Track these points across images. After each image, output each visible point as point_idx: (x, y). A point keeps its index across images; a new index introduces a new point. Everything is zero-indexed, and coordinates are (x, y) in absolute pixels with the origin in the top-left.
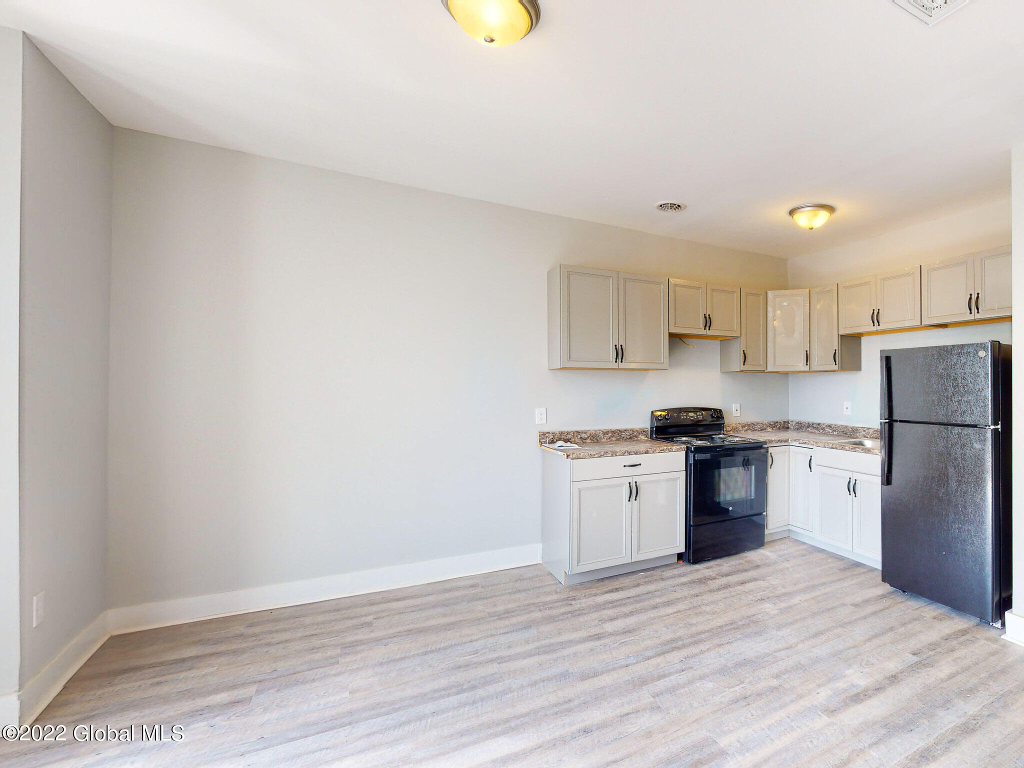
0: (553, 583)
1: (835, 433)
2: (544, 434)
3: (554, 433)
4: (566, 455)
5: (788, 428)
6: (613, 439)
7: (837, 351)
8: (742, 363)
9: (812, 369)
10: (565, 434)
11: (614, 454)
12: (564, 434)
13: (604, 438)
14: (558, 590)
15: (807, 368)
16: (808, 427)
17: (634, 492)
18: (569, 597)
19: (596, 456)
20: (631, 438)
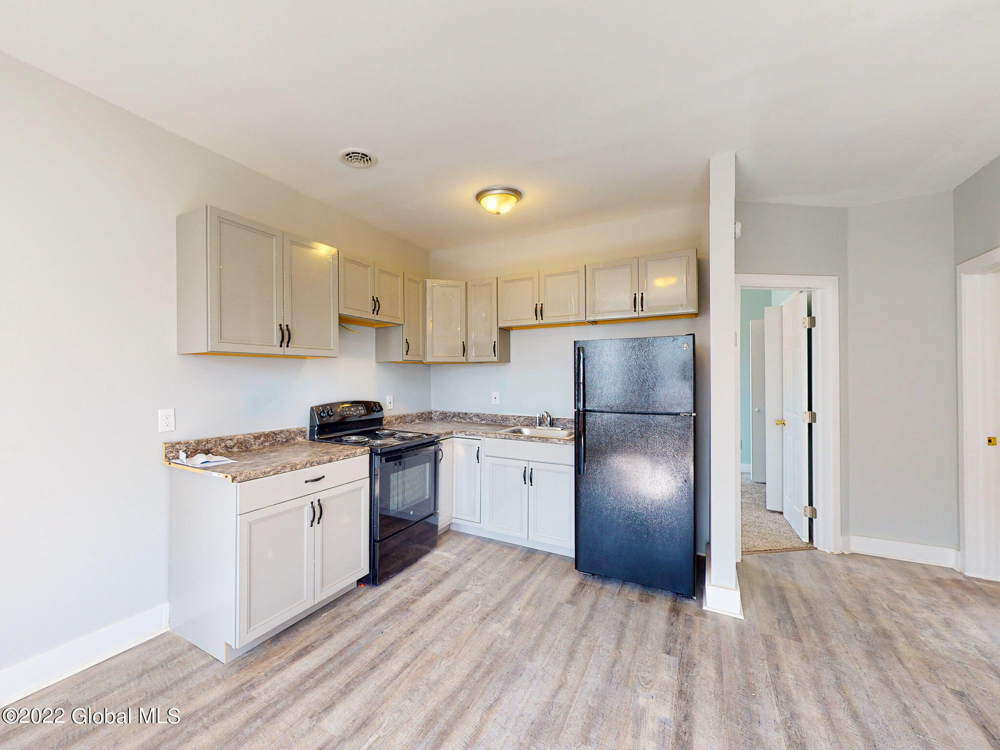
0: (204, 663)
1: (483, 422)
2: (173, 445)
3: (188, 443)
4: (230, 477)
5: (431, 418)
6: (267, 444)
7: (496, 343)
8: (405, 353)
9: (470, 360)
10: (204, 444)
11: (294, 468)
12: (202, 443)
13: (255, 444)
14: (219, 676)
15: (463, 359)
16: (453, 417)
17: (318, 513)
18: (243, 685)
19: (271, 473)
20: (287, 441)
